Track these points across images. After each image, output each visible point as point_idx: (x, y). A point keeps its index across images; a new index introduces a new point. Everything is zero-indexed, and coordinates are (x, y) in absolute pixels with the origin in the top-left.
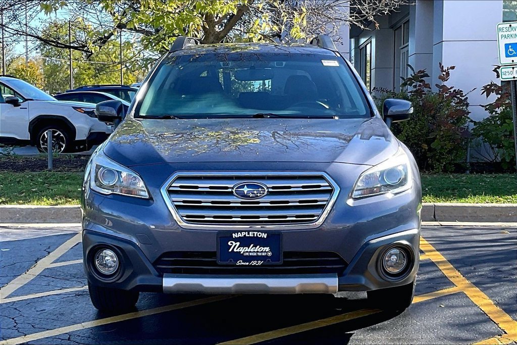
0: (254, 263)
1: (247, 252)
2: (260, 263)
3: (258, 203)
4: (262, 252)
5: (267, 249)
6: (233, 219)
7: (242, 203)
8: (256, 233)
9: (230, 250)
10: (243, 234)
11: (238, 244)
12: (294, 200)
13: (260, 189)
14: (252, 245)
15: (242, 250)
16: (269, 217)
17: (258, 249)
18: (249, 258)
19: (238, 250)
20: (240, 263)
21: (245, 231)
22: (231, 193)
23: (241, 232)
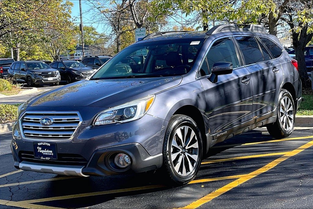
0: (47, 158)
1: (44, 153)
2: (49, 158)
3: (48, 128)
4: (49, 153)
5: (51, 152)
6: (40, 136)
7: (43, 127)
8: (46, 143)
9: (38, 151)
10: (42, 143)
11: (41, 148)
12: (62, 127)
13: (49, 121)
14: (46, 149)
15: (42, 151)
16: (52, 135)
17: (48, 151)
18: (45, 156)
19: (41, 152)
20: (42, 158)
21: (42, 142)
22: (39, 123)
23: (41, 142)
